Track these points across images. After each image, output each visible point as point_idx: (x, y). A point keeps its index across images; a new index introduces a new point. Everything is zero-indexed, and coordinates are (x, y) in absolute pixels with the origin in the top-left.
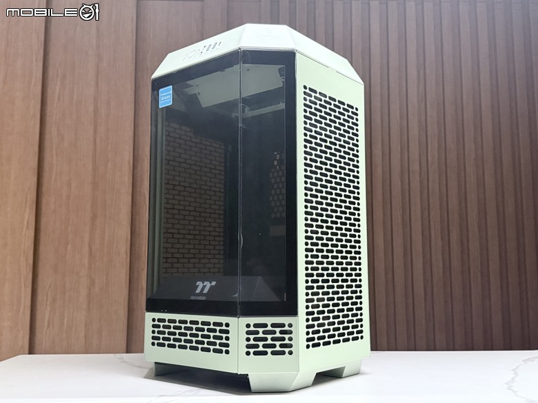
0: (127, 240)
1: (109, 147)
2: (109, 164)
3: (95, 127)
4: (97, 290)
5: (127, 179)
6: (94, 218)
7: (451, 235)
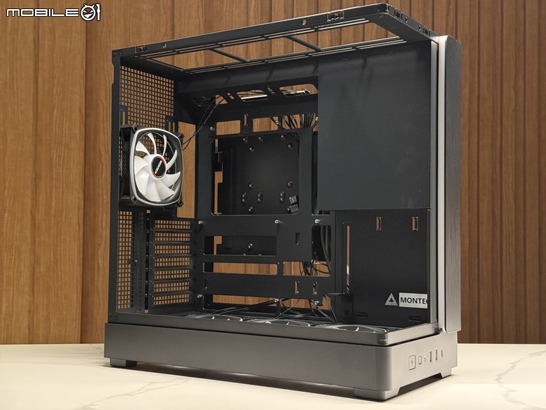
0: (79, 208)
1: (55, 89)
2: (55, 112)
3: (36, 63)
4: (43, 268)
5: (78, 131)
6: (36, 179)
7: (481, 204)
